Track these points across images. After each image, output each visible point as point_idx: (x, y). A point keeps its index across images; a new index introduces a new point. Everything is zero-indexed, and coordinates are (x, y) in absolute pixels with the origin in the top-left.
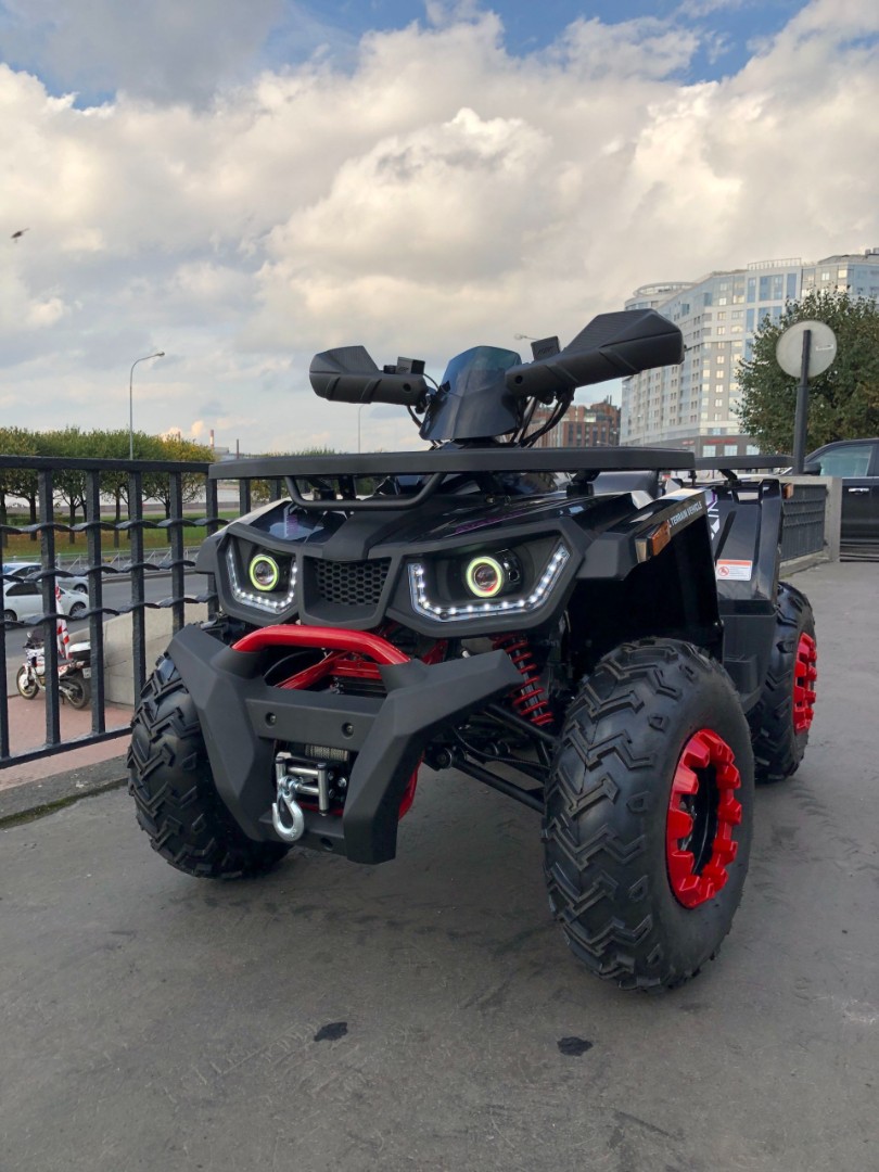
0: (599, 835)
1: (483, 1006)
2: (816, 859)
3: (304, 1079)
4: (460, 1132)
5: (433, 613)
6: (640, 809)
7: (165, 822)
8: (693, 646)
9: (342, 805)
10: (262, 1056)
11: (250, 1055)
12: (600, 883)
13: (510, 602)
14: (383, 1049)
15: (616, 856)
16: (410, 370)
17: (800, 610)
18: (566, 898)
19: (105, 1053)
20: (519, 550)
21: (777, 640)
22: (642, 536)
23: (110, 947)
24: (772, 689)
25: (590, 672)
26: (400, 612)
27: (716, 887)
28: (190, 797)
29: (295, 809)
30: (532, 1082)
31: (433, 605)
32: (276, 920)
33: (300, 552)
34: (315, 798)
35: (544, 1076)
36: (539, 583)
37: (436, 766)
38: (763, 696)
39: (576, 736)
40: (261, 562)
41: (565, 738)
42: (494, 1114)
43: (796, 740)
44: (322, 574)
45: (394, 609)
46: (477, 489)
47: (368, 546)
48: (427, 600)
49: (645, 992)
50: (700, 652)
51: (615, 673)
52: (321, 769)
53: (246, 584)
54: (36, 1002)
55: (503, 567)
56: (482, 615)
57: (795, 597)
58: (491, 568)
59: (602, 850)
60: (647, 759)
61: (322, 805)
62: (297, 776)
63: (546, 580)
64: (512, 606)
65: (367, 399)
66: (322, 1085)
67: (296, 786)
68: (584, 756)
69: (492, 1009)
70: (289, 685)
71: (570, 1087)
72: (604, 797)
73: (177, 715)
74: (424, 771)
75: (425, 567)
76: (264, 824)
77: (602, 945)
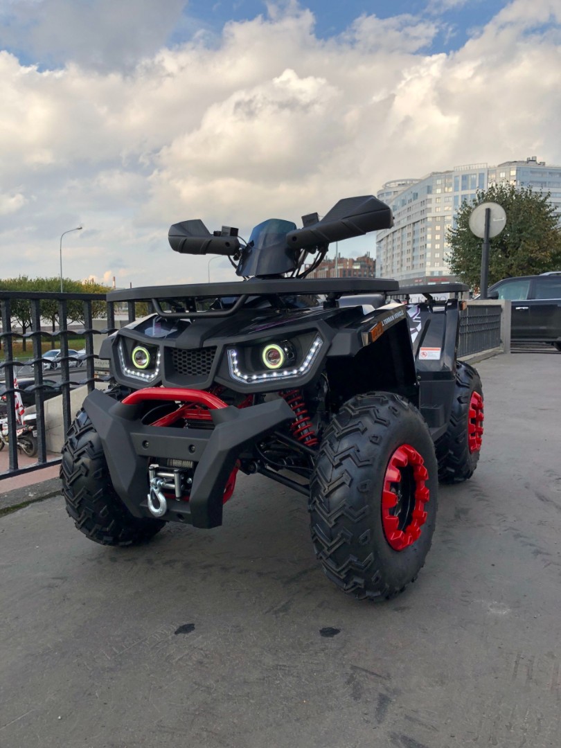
0: (341, 506)
1: (276, 612)
2: (480, 526)
3: (168, 654)
4: (260, 679)
5: (242, 378)
6: (364, 490)
7: (84, 511)
8: (398, 396)
9: (189, 494)
10: (143, 643)
11: (136, 643)
12: (342, 534)
13: (289, 371)
14: (216, 638)
15: (351, 518)
16: (229, 234)
17: (472, 378)
18: (323, 544)
19: (49, 645)
20: (294, 340)
21: (458, 396)
22: (366, 331)
23: (50, 587)
24: (455, 425)
25: (337, 412)
26: (222, 378)
27: (414, 538)
28: (99, 494)
29: (161, 498)
30: (304, 652)
31: (243, 373)
32: (152, 568)
33: (162, 345)
34: (173, 491)
35: (311, 648)
36: (305, 360)
37: (248, 471)
38: (449, 429)
39: (327, 449)
40: (139, 351)
41: (321, 450)
42: (280, 669)
43: (472, 456)
44: (176, 357)
45: (219, 377)
46: (270, 305)
47: (203, 339)
48: (239, 371)
49: (371, 600)
50: (402, 399)
51: (350, 411)
52: (176, 473)
53: (130, 365)
54: (6, 618)
55: (284, 351)
56: (272, 379)
57: (468, 370)
58: (277, 351)
59: (343, 515)
60: (369, 460)
61: (177, 494)
62: (162, 478)
63: (309, 358)
64: (289, 373)
65: (204, 252)
66: (179, 657)
67: (162, 483)
68: (332, 460)
69: (281, 614)
70: (157, 424)
71: (326, 654)
72: (343, 483)
73: (89, 445)
74: (240, 474)
75: (237, 351)
76: (142, 507)
77: (344, 572)
